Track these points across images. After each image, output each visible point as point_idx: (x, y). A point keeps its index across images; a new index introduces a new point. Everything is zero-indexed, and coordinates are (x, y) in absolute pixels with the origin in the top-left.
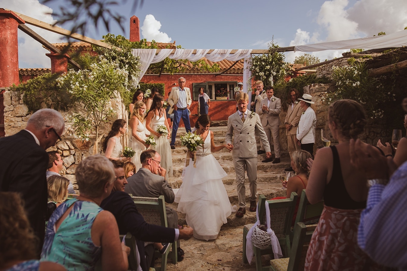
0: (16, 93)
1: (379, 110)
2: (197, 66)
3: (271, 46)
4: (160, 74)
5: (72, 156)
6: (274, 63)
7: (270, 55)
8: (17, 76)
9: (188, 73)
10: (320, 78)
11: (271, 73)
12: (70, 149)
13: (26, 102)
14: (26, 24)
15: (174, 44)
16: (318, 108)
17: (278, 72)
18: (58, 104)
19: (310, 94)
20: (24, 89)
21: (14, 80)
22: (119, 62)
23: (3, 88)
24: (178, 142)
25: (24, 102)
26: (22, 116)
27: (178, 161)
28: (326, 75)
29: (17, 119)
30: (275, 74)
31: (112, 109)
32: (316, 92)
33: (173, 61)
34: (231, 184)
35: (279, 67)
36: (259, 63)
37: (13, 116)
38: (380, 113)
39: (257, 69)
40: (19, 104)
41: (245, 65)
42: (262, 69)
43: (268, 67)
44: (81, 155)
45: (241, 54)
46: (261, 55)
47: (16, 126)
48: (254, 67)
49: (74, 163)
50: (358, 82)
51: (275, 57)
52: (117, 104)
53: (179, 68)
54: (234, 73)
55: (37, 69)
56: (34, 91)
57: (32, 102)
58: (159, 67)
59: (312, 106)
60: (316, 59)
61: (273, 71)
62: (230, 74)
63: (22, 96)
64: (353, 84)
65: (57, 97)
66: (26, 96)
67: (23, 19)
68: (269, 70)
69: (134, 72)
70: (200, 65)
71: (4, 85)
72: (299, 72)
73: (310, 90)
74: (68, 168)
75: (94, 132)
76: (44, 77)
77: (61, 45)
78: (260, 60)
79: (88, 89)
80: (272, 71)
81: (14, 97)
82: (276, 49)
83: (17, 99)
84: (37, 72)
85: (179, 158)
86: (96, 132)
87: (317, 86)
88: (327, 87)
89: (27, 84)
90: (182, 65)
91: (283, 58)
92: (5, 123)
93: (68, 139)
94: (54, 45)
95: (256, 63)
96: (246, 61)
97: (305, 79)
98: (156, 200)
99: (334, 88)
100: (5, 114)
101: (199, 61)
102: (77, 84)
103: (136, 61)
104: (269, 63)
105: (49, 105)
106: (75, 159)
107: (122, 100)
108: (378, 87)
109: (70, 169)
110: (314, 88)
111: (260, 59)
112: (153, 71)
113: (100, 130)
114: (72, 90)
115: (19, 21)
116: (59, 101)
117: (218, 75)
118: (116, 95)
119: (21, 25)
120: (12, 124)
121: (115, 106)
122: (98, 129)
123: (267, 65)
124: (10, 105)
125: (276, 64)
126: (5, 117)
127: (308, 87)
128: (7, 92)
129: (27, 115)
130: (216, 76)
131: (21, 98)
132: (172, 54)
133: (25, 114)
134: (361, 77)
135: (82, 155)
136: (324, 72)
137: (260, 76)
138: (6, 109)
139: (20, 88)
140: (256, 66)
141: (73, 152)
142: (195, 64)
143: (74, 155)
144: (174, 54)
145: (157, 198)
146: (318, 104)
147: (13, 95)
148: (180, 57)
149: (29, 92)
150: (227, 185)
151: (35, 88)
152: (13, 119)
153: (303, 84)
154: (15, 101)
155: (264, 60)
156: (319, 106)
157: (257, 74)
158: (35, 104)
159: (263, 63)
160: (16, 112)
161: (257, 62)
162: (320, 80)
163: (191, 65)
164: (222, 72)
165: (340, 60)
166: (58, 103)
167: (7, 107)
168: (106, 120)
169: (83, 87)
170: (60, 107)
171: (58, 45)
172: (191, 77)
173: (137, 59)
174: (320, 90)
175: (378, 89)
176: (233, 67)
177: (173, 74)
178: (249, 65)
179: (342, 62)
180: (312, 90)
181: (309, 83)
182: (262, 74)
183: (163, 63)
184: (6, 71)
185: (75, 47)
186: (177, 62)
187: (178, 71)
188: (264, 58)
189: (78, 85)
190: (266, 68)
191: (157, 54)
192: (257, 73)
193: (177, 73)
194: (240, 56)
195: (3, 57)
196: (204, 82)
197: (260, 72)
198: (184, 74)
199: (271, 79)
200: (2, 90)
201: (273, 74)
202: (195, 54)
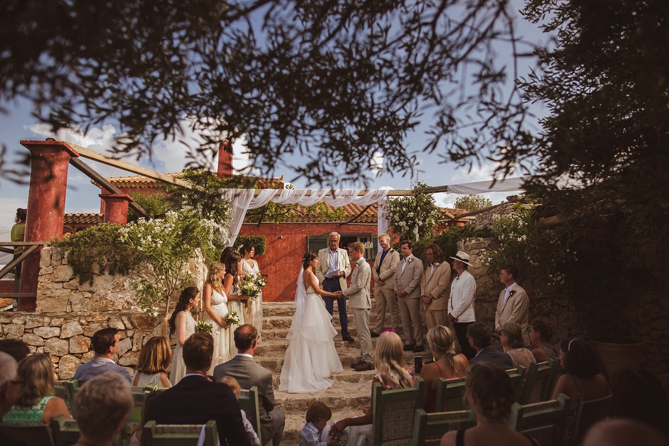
0: (59, 249)
1: (559, 273)
2: (312, 212)
3: (416, 185)
4: (260, 223)
5: (129, 338)
6: (419, 208)
7: (413, 197)
8: (61, 226)
9: (300, 222)
10: (480, 230)
11: (416, 223)
12: (126, 329)
13: (71, 263)
14: (80, 158)
15: (281, 179)
16: (477, 272)
17: (424, 221)
18: (116, 265)
19: (465, 251)
20: (70, 244)
21: (57, 232)
22: (202, 207)
23: (41, 243)
24: (281, 322)
25: (69, 261)
26: (64, 282)
27: (281, 349)
28: (488, 226)
29: (55, 285)
30: (421, 223)
31: (190, 272)
32: (472, 248)
33: (277, 205)
34: (357, 382)
35: (427, 214)
36: (398, 208)
37: (50, 281)
38: (560, 277)
39: (397, 217)
40: (61, 264)
41: (380, 212)
42: (403, 217)
43: (411, 214)
44: (142, 338)
45: (374, 196)
46: (402, 197)
47: (53, 295)
48: (391, 214)
49: (131, 349)
50: (524, 236)
51: (421, 200)
52: (197, 266)
53: (287, 214)
54: (366, 222)
55: (81, 215)
56: (84, 247)
57: (80, 262)
58: (259, 214)
59: (468, 268)
60: (486, 200)
61: (419, 220)
62: (360, 222)
63: (67, 253)
64: (518, 238)
65: (114, 256)
66: (72, 253)
67: (77, 150)
68: (412, 219)
69: (222, 221)
70: (319, 211)
71: (42, 239)
72: (460, 220)
73: (465, 247)
74: (121, 357)
75: (164, 305)
76: (99, 229)
77: (117, 179)
78: (401, 205)
79: (163, 245)
80: (417, 220)
81: (55, 255)
82: (423, 190)
83: (59, 257)
84: (81, 218)
85: (283, 344)
86: (167, 304)
87: (473, 241)
88: (487, 242)
89: (75, 238)
90: (293, 211)
91: (433, 201)
92: (38, 292)
93: (124, 314)
94: (108, 180)
95: (395, 209)
96: (381, 205)
97: (459, 232)
98: (246, 392)
99: (496, 243)
100: (40, 279)
101: (315, 206)
102: (149, 238)
103: (226, 206)
104: (412, 209)
105: (103, 266)
106: (132, 344)
107: (204, 260)
108: (552, 242)
109: (124, 358)
110: (470, 243)
111: (400, 202)
112: (250, 219)
113: (171, 302)
114: (141, 246)
115: (72, 154)
116: (118, 261)
117: (343, 224)
118: (198, 253)
119: (74, 158)
120: (48, 293)
121: (194, 268)
122: (169, 300)
123: (410, 212)
124: (48, 265)
125: (423, 209)
126: (39, 283)
127: (463, 242)
128: (46, 248)
129: (71, 279)
130: (340, 226)
131: (65, 256)
132: (277, 195)
133: (67, 278)
134: (528, 229)
135: (144, 337)
136: (486, 221)
137: (401, 227)
138: (42, 272)
139: (66, 242)
140: (394, 213)
141: (130, 333)
142: (310, 209)
143: (132, 338)
144: (279, 195)
145: (248, 391)
146: (477, 266)
147: (54, 252)
148: (288, 201)
149: (76, 248)
150: (351, 383)
151: (86, 243)
152: (49, 286)
153: (456, 239)
154: (57, 261)
155: (405, 204)
156: (477, 268)
157: (396, 224)
158: (84, 266)
159: (404, 209)
160: (56, 276)
161: (396, 207)
162: (479, 233)
163: (305, 211)
164: (349, 219)
165: (504, 206)
166: (115, 263)
167: (44, 269)
168: (181, 287)
169: (156, 242)
170: (117, 269)
171: (113, 179)
172: (305, 227)
173: (227, 203)
174: (478, 246)
175: (553, 244)
176: (365, 213)
177: (278, 222)
178: (386, 212)
179: (507, 208)
180: (467, 246)
181: (464, 237)
182: (402, 223)
183: (264, 209)
184: (47, 219)
185: (138, 183)
186: (284, 207)
187: (285, 219)
188: (405, 201)
189: (150, 240)
190: (408, 216)
191: (256, 196)
192: (396, 222)
193: (284, 222)
194: (372, 198)
195: (46, 201)
196: (323, 234)
197: (400, 221)
198: (295, 222)
199: (416, 231)
200: (39, 245)
201: (418, 224)
202: (310, 195)
